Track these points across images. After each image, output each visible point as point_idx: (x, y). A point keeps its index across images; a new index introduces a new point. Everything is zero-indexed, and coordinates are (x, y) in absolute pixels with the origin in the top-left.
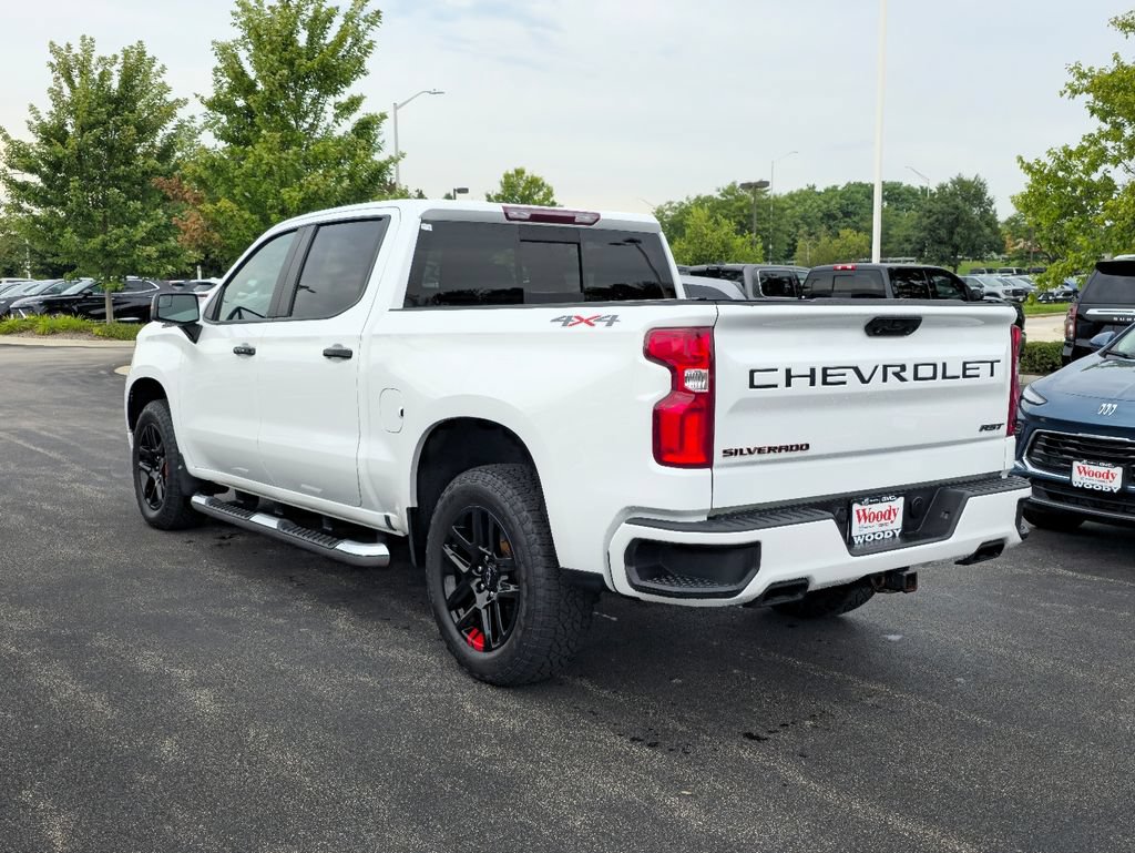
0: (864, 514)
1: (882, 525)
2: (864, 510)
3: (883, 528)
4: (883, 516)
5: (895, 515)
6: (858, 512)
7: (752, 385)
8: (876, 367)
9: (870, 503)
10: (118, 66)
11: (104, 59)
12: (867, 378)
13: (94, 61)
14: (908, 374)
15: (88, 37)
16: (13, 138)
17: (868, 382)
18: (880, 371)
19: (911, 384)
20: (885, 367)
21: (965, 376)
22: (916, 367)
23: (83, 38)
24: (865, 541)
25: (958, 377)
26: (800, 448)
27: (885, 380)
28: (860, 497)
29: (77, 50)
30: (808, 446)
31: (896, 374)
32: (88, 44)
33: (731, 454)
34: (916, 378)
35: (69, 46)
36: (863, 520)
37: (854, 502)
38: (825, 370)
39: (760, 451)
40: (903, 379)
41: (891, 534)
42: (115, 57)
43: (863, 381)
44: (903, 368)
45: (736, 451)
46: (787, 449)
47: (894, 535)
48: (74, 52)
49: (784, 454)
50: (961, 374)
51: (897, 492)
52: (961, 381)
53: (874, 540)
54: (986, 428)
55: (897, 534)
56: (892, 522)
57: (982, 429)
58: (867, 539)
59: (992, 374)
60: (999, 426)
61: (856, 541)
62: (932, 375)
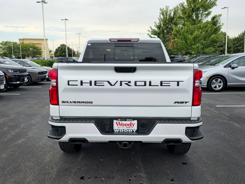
1: (127, 128)
2: (119, 123)
3: (128, 129)
4: (128, 125)
5: (133, 125)
6: (116, 123)
7: (69, 84)
8: (117, 82)
9: (121, 121)
10: (173, 11)
11: (170, 10)
13: (168, 11)
14: (132, 84)
15: (167, 6)
16: (153, 28)
17: (113, 85)
18: (119, 82)
19: (134, 87)
20: (121, 82)
21: (161, 85)
22: (136, 82)
23: (166, 6)
24: (119, 131)
26: (89, 103)
27: (121, 85)
28: (117, 119)
29: (165, 9)
30: (92, 102)
31: (126, 84)
32: (167, 7)
33: (64, 102)
34: (136, 85)
35: (163, 8)
36: (119, 125)
37: (114, 120)
38: (95, 81)
39: (74, 102)
40: (129, 85)
42: (173, 9)
43: (111, 85)
44: (130, 82)
45: (66, 102)
46: (84, 102)
48: (164, 9)
51: (134, 119)
52: (160, 87)
53: (124, 131)
54: (178, 103)
55: (134, 131)
56: (132, 127)
57: (175, 103)
58: (120, 131)
59: (178, 85)
60: (186, 102)
61: (115, 131)
62: (144, 85)
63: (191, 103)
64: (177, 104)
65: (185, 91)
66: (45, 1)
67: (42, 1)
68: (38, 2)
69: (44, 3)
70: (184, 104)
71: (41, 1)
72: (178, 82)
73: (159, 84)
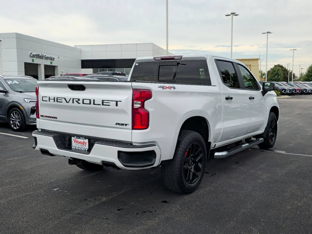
0: (76, 141)
1: (82, 146)
2: (76, 140)
3: (82, 147)
4: (82, 143)
5: (86, 144)
6: (74, 139)
7: (43, 100)
8: (71, 99)
9: (77, 138)
12: (68, 101)
14: (81, 102)
17: (68, 103)
18: (71, 100)
19: (82, 105)
20: (73, 99)
21: (103, 105)
22: (83, 100)
25: (100, 105)
26: (55, 118)
27: (73, 102)
30: (57, 118)
31: (77, 101)
34: (83, 103)
36: (76, 142)
37: (72, 136)
38: (57, 98)
39: (47, 117)
40: (79, 103)
41: (84, 149)
43: (67, 102)
44: (79, 100)
45: (43, 116)
46: (53, 117)
47: (85, 150)
49: (52, 119)
50: (101, 104)
51: (85, 137)
52: (101, 106)
53: (79, 149)
54: (119, 124)
55: (86, 150)
56: (85, 146)
57: (116, 124)
58: (76, 148)
59: (117, 105)
60: (126, 125)
61: (73, 148)
62: (89, 103)
63: (130, 126)
64: (118, 126)
65: (123, 112)
66: (235, 13)
67: (232, 13)
68: (227, 16)
69: (234, 15)
70: (124, 126)
71: (230, 14)
72: (117, 102)
73: (101, 103)
